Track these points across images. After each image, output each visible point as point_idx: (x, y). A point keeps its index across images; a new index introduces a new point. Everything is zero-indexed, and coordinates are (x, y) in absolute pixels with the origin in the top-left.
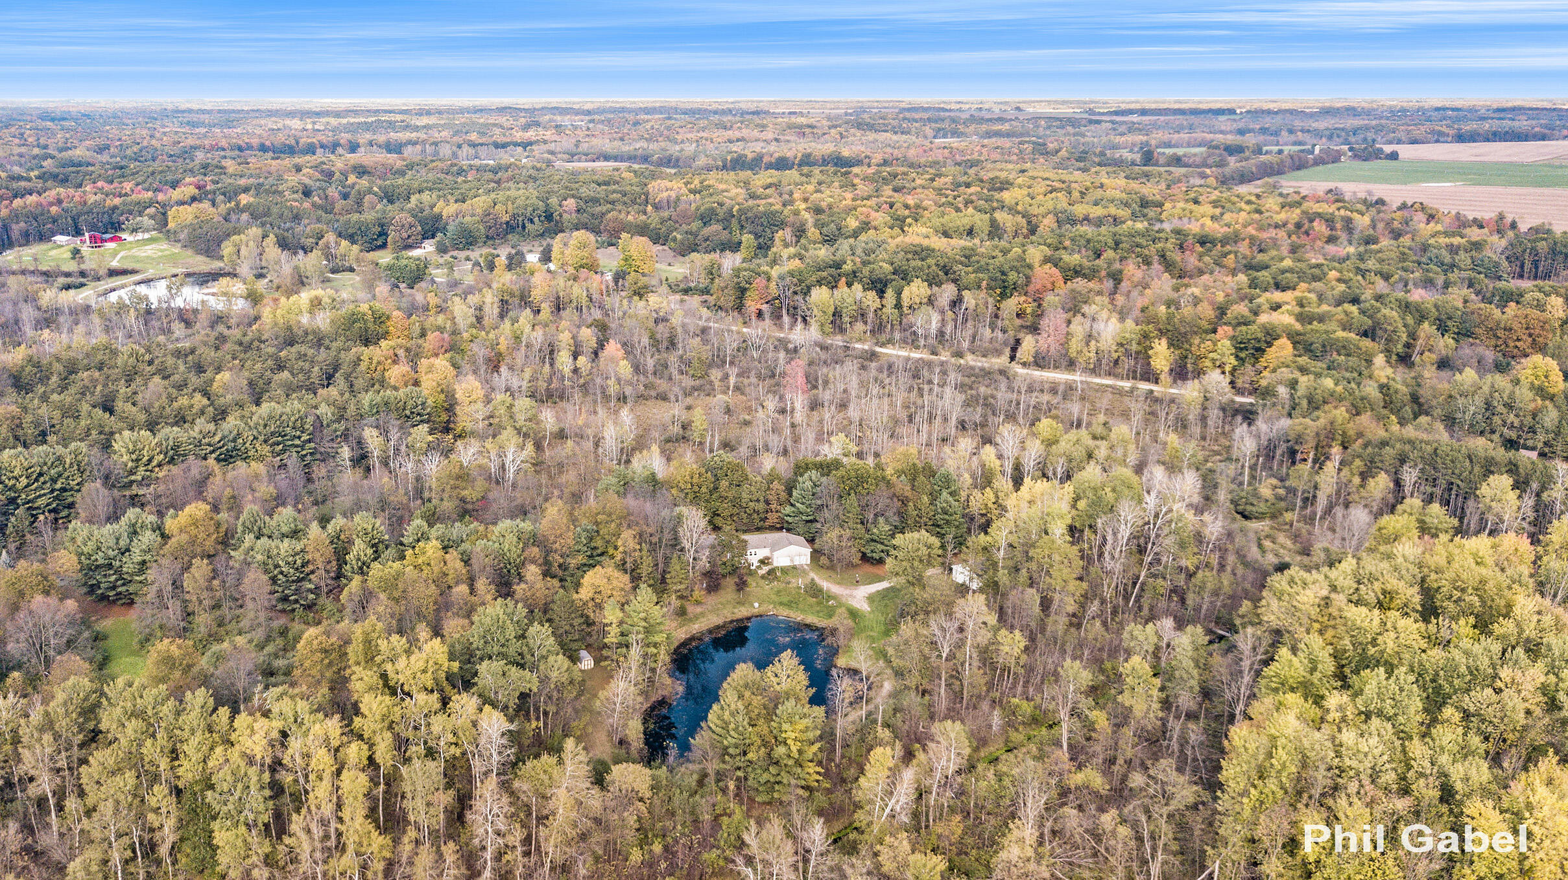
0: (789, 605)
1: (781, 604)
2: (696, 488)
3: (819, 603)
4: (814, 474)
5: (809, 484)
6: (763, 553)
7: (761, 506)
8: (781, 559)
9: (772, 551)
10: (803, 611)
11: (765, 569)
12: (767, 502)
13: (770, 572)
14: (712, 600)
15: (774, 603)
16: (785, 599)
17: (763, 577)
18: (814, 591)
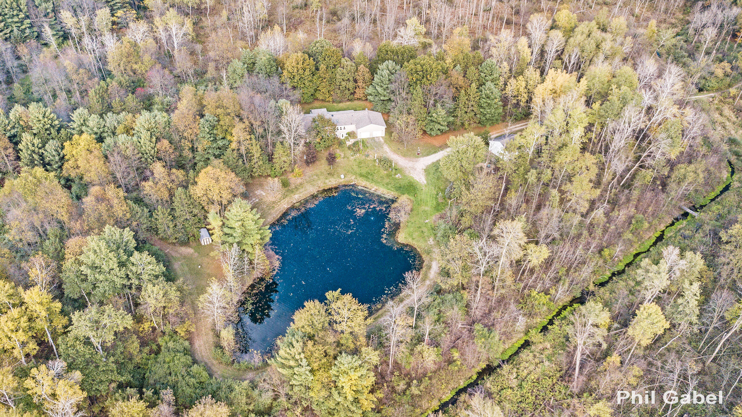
0: (365, 176)
1: (361, 175)
2: (301, 72)
3: (389, 176)
4: (390, 64)
5: (386, 73)
6: (350, 128)
7: (351, 85)
8: (363, 134)
9: (357, 128)
10: (377, 182)
11: (351, 142)
12: (355, 81)
13: (355, 144)
14: (310, 171)
15: (355, 174)
16: (364, 171)
17: (349, 148)
18: (386, 162)
